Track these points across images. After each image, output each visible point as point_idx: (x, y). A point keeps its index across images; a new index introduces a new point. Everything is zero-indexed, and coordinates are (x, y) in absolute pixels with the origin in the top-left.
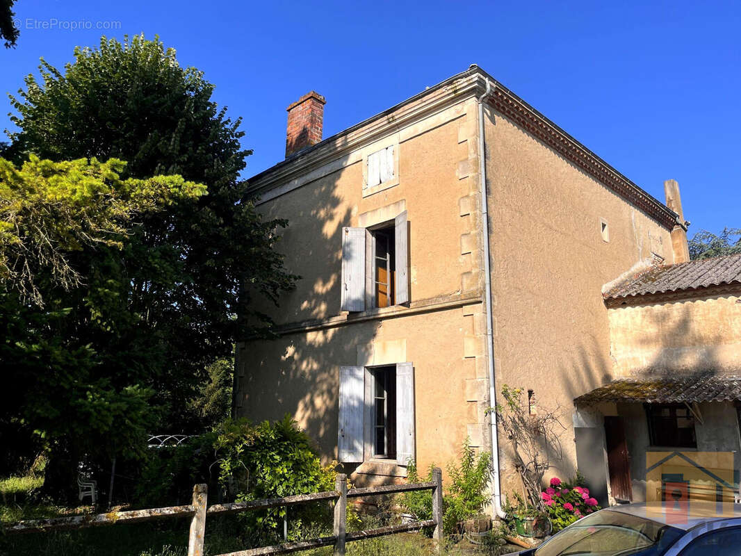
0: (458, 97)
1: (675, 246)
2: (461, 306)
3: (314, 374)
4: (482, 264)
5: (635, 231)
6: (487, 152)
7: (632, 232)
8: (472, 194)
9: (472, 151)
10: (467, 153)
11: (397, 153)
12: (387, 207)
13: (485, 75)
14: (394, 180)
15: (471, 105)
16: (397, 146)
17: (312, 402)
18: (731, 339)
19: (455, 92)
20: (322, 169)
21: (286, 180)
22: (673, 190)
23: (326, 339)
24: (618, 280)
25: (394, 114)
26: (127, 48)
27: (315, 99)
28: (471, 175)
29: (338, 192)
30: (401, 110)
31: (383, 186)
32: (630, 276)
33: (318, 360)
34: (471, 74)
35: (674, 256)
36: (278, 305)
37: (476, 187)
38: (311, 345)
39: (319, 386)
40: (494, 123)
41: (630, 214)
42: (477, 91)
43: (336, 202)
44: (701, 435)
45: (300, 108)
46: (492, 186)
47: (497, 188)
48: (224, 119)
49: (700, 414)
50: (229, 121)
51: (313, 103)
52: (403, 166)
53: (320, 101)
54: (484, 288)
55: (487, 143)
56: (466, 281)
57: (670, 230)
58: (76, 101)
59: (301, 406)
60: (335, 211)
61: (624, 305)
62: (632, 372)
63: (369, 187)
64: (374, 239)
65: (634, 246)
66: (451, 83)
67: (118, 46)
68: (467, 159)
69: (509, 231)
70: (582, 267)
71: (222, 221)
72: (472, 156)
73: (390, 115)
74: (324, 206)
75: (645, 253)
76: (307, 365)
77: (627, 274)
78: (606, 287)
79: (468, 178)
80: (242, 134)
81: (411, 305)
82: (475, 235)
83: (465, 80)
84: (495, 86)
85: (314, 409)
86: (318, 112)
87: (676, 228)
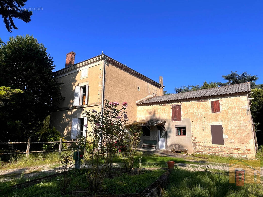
0: (100, 60)
1: (160, 92)
2: (97, 106)
3: (69, 121)
4: (102, 97)
5: (148, 88)
6: (106, 72)
7: (147, 89)
8: (101, 81)
9: (102, 72)
10: (101, 72)
11: (88, 70)
12: (85, 82)
13: (105, 56)
14: (86, 76)
15: (102, 62)
16: (88, 69)
17: (68, 128)
18: (158, 113)
19: (99, 58)
20: (72, 71)
21: (64, 73)
22: (161, 79)
23: (72, 113)
24: (141, 100)
25: (87, 61)
26: (24, 38)
27: (73, 53)
28: (101, 77)
29: (76, 79)
30: (88, 61)
31: (85, 77)
32: (145, 99)
33: (70, 118)
34: (102, 55)
35: (160, 94)
36: (60, 103)
37: (102, 80)
38: (68, 115)
39: (70, 124)
40: (108, 66)
41: (147, 85)
42: (104, 59)
43: (76, 81)
44: (151, 133)
45: (69, 55)
46: (106, 80)
47: (108, 80)
48: (49, 57)
49: (151, 129)
50: (51, 57)
51: (72, 54)
52: (89, 73)
53: (74, 54)
54: (102, 102)
55: (106, 70)
56: (99, 100)
57: (160, 88)
58: (9, 52)
59: (66, 129)
60: (75, 83)
61: (140, 106)
62: (141, 120)
63: (82, 77)
64: (83, 89)
65: (148, 92)
66: (98, 56)
67: (21, 38)
68: (101, 74)
69: (110, 89)
70: (131, 97)
71: (45, 84)
72: (102, 73)
73: (86, 61)
74: (73, 82)
75: (151, 93)
76: (67, 120)
77: (144, 98)
78: (137, 102)
79: (101, 78)
80: (53, 62)
81: (88, 105)
82: (101, 91)
83: (101, 56)
84: (108, 58)
85: (68, 130)
86: (73, 56)
87: (161, 88)
